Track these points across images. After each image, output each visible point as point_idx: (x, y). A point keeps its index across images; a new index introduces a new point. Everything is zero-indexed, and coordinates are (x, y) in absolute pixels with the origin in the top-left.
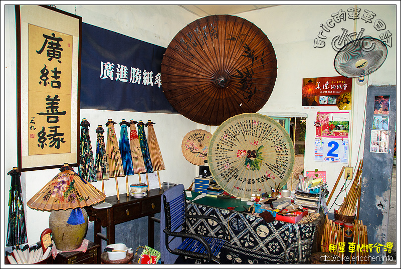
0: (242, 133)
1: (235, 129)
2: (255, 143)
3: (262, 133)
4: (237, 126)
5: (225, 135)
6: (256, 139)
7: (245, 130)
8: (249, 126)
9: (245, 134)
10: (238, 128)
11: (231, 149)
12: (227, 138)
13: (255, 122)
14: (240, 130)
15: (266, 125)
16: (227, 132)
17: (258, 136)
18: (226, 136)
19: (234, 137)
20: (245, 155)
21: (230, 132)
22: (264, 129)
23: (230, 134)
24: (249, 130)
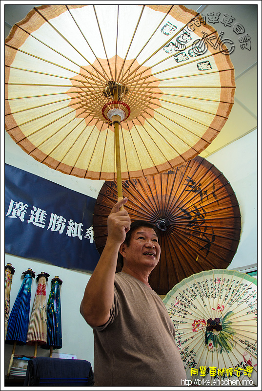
0: (200, 296)
1: (191, 292)
2: (219, 308)
3: (231, 293)
4: (193, 288)
5: (177, 301)
6: (221, 302)
7: (204, 291)
8: (210, 287)
9: (204, 298)
10: (195, 290)
11: (184, 320)
12: (179, 305)
13: (219, 280)
14: (197, 293)
15: (236, 282)
16: (179, 297)
17: (223, 297)
18: (178, 303)
19: (189, 302)
20: (204, 327)
21: (183, 297)
22: (233, 288)
23: (183, 300)
24: (210, 291)
